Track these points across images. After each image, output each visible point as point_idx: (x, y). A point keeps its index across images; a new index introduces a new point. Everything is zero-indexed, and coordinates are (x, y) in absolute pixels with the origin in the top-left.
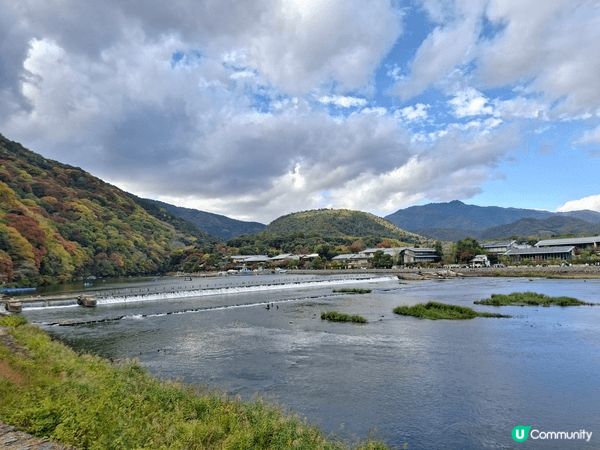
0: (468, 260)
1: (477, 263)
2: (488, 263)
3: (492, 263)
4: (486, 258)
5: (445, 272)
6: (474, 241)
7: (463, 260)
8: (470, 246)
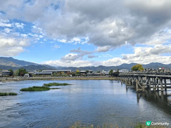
0: (23, 75)
1: (25, 76)
2: (29, 76)
3: (30, 76)
4: (28, 75)
5: (16, 79)
6: (25, 69)
7: (21, 75)
8: (24, 71)
